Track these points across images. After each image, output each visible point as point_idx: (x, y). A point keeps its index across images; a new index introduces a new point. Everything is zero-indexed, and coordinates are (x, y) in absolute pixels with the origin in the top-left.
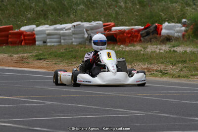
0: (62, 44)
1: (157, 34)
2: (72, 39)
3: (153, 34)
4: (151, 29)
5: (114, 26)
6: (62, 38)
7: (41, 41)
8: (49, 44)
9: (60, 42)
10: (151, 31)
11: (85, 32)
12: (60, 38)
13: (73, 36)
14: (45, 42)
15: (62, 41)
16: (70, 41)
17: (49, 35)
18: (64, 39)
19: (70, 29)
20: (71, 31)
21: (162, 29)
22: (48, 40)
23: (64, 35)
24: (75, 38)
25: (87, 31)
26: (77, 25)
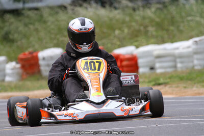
0: (179, 70)
2: (192, 62)
6: (178, 60)
7: (147, 66)
8: (159, 71)
9: (175, 67)
12: (175, 61)
14: (152, 68)
15: (179, 65)
16: (191, 65)
17: (159, 57)
18: (182, 62)
19: (189, 47)
20: (190, 50)
22: (157, 65)
23: (181, 56)
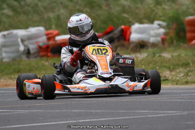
1: (125, 39)
3: (119, 41)
4: (115, 34)
5: (58, 35)
10: (116, 36)
11: (20, 43)
13: (4, 49)
21: (130, 33)
24: (6, 52)
25: (22, 41)
26: (8, 34)
